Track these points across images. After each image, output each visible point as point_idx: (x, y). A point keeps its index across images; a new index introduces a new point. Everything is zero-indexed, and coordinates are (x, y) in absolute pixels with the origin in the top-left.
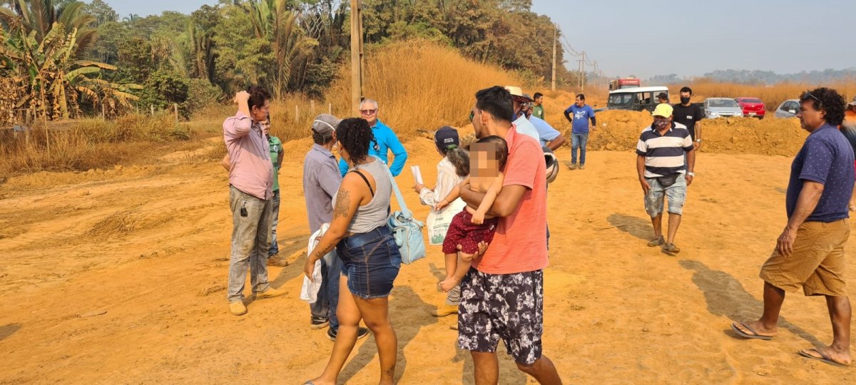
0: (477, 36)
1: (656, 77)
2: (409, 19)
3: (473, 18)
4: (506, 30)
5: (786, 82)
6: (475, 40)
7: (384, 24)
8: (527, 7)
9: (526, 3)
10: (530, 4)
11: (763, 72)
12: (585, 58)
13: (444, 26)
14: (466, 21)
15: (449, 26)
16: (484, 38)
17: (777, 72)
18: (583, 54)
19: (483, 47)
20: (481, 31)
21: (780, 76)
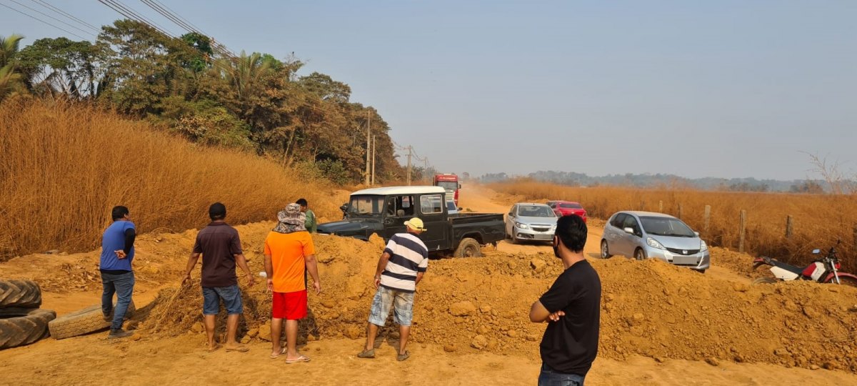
0: (280, 121)
1: (487, 175)
2: (191, 95)
3: (274, 100)
4: (319, 117)
5: (597, 184)
6: (277, 124)
7: (155, 98)
8: (346, 95)
9: (345, 91)
10: (349, 92)
11: (577, 174)
12: (412, 152)
13: (239, 106)
14: (264, 103)
15: (245, 108)
16: (288, 123)
17: (589, 175)
18: (410, 148)
19: (288, 133)
20: (284, 115)
21: (591, 178)
